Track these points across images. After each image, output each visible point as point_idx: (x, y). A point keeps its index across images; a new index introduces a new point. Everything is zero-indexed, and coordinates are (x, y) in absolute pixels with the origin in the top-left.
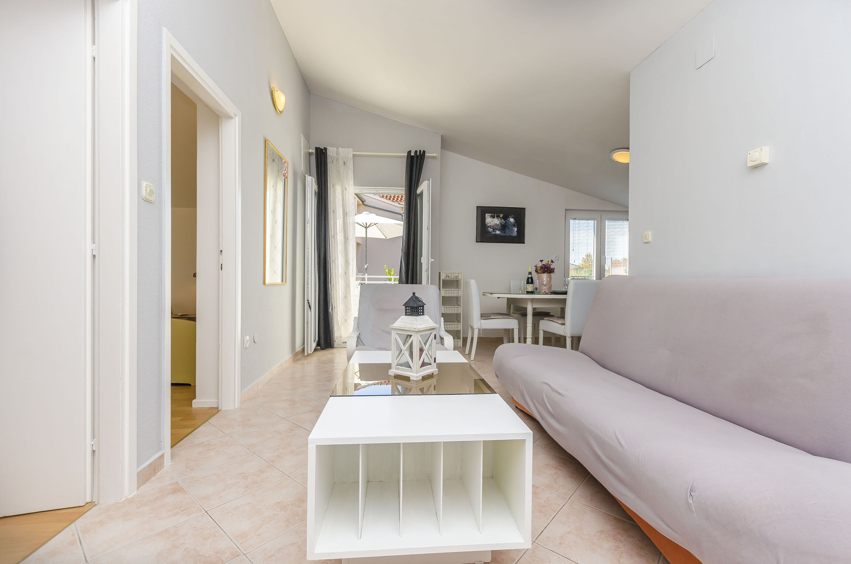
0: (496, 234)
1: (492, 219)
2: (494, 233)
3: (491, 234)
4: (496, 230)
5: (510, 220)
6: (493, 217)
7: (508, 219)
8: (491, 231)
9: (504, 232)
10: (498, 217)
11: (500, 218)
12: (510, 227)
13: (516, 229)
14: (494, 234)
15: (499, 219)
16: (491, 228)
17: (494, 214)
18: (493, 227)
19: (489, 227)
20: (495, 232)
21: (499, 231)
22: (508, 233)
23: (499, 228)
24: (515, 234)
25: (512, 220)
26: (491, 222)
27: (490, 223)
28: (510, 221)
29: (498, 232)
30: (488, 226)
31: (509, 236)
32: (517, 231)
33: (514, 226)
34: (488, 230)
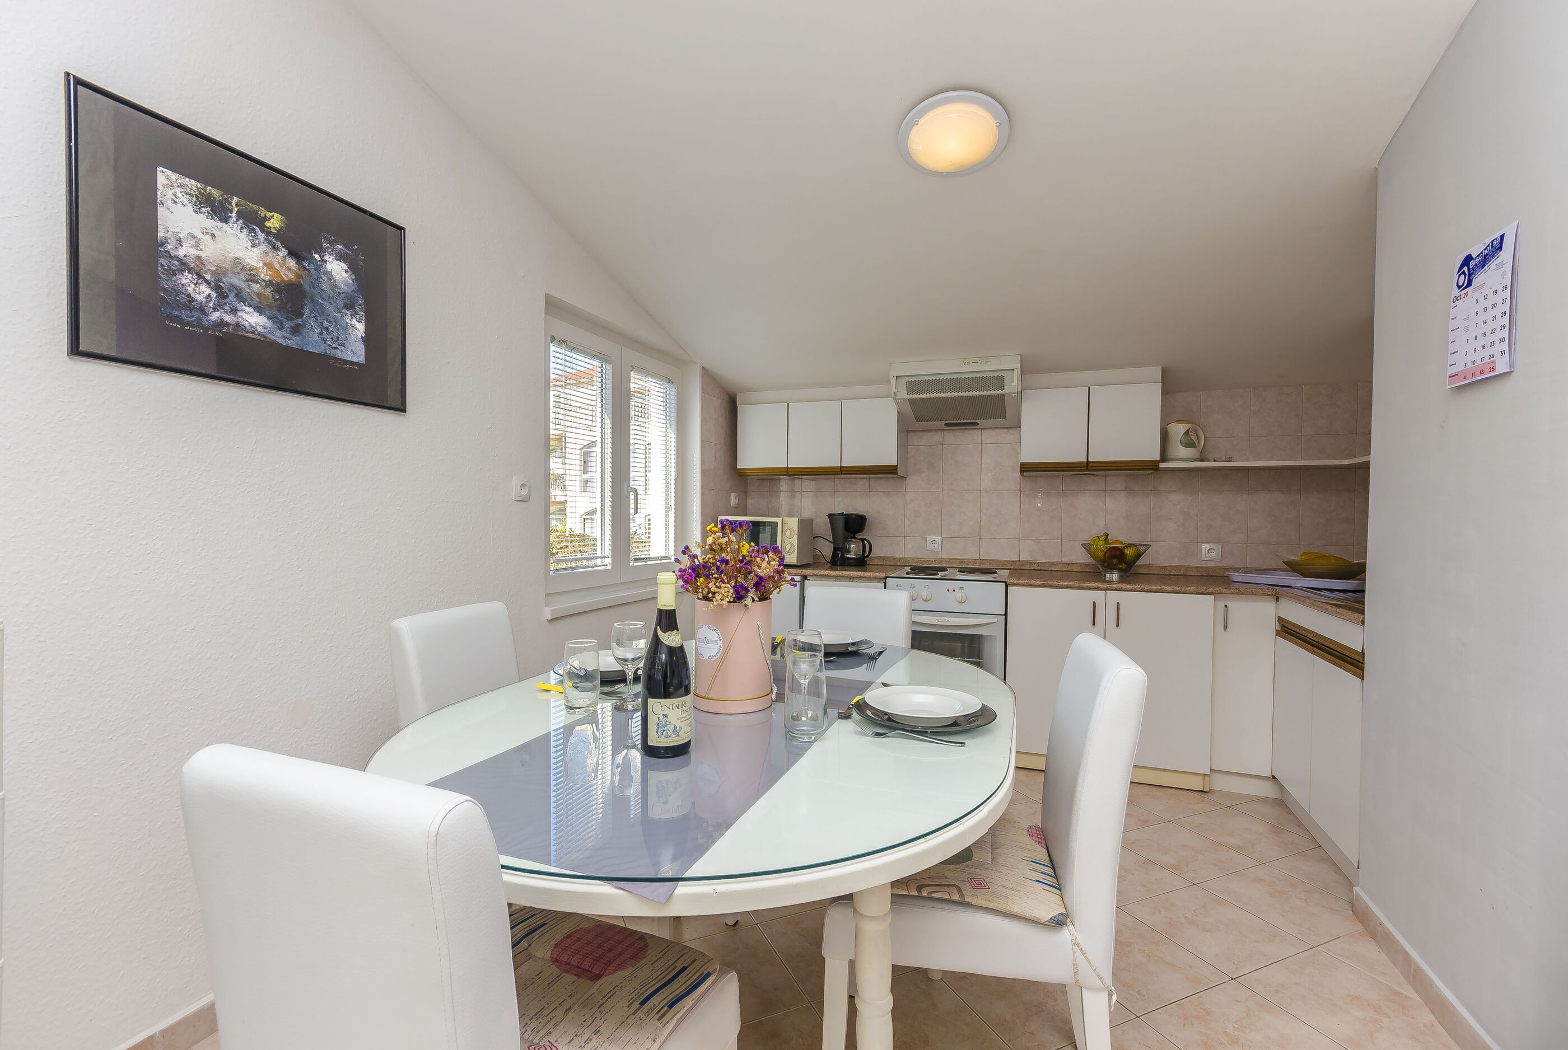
0: (238, 324)
1: (213, 224)
2: (228, 318)
3: (199, 320)
4: (240, 296)
5: (329, 266)
6: (220, 212)
7: (317, 257)
8: (201, 298)
9: (296, 330)
10: (251, 221)
11: (267, 232)
12: (329, 308)
13: (361, 327)
14: (222, 324)
15: (261, 236)
16: (200, 276)
17: (229, 190)
18: (219, 273)
19: (184, 266)
20: (234, 311)
21: (259, 310)
22: (313, 342)
23: (259, 295)
24: (355, 351)
25: (337, 269)
26: (200, 235)
27: (197, 246)
28: (329, 274)
29: (252, 319)
30: (179, 260)
31: (324, 358)
32: (366, 340)
33: (350, 306)
34: (177, 291)
